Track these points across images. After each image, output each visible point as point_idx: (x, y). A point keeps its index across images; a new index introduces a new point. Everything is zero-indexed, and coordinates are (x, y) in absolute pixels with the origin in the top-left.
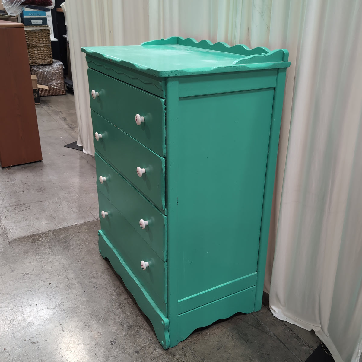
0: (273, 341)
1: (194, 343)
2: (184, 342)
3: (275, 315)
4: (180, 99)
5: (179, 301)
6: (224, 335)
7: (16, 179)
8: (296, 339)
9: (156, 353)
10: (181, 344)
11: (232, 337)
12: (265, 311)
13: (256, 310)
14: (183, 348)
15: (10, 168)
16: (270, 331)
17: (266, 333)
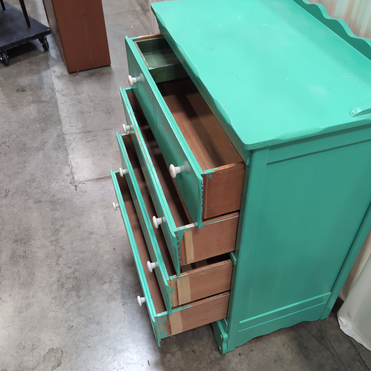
0: (335, 361)
1: (252, 351)
2: (242, 347)
3: (341, 328)
4: (268, 164)
5: (241, 322)
6: (284, 345)
7: (83, 92)
8: (360, 363)
9: (212, 356)
10: (238, 349)
11: (291, 349)
12: (332, 319)
13: (322, 319)
14: (240, 355)
15: (77, 74)
16: (333, 348)
17: (328, 349)
